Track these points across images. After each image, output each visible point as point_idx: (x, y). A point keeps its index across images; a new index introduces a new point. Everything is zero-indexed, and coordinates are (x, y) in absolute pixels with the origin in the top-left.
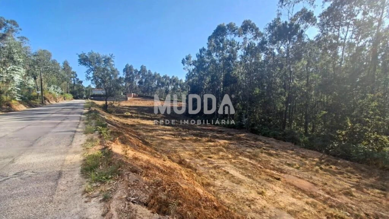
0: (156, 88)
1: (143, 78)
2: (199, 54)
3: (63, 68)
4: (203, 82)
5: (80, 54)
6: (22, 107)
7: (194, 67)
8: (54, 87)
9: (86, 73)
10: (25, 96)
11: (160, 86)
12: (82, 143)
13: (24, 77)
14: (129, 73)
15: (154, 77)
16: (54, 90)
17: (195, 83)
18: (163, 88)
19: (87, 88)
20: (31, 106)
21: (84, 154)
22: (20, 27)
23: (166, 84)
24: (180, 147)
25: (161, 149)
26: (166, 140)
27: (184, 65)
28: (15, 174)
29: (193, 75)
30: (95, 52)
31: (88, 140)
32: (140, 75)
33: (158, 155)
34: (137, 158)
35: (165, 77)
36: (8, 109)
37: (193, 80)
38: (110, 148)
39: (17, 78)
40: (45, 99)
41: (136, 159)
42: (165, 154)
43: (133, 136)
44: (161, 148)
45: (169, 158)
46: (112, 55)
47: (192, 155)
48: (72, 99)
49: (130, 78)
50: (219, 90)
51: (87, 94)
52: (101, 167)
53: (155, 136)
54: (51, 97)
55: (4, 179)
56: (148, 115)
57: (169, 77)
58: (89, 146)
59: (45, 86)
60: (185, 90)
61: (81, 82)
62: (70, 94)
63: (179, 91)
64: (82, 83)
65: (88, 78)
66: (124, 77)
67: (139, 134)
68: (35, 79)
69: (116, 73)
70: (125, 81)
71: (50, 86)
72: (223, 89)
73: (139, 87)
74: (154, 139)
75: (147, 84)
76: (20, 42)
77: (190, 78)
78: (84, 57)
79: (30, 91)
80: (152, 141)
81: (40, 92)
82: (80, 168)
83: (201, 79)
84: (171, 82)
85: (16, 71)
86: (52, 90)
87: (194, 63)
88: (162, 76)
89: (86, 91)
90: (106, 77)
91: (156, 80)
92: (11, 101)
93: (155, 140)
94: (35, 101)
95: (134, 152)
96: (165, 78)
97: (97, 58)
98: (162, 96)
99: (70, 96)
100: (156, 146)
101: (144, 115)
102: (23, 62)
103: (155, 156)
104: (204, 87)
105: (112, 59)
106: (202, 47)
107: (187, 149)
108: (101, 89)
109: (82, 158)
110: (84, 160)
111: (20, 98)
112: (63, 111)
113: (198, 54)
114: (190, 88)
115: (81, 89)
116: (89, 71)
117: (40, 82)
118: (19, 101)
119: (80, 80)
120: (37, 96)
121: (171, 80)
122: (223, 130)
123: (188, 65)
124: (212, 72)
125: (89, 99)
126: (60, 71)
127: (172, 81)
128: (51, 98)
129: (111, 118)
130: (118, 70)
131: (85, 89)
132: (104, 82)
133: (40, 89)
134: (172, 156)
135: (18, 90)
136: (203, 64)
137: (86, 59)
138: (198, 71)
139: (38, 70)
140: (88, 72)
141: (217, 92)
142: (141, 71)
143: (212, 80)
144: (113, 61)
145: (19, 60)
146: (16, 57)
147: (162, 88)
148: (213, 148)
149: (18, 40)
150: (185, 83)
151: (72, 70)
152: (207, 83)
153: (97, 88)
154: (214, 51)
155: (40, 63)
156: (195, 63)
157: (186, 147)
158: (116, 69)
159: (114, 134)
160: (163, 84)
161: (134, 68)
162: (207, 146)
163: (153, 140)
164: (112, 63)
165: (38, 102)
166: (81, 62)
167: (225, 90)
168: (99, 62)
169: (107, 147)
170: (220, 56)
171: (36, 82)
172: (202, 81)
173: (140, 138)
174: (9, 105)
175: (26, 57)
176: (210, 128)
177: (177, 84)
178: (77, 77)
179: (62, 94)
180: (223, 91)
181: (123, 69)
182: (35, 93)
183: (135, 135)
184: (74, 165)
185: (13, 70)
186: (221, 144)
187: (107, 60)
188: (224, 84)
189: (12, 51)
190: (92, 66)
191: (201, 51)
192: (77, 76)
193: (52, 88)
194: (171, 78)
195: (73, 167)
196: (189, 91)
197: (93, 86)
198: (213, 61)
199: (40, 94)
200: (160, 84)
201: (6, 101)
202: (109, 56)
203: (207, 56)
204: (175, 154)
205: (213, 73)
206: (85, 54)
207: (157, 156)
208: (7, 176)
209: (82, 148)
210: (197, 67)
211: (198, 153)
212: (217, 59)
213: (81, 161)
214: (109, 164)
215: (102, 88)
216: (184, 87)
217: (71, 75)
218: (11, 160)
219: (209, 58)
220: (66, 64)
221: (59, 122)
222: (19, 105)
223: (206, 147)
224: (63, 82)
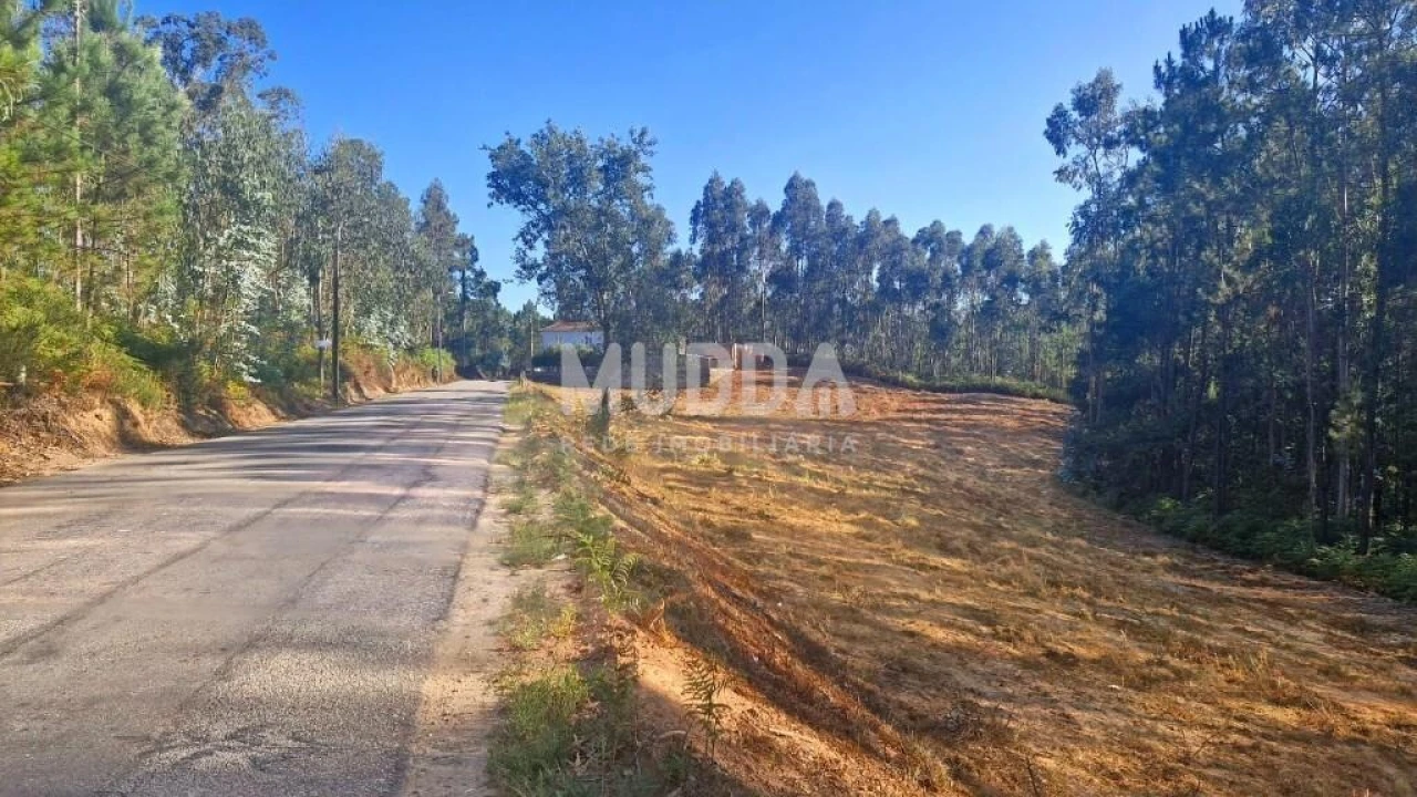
0: (875, 308)
1: (795, 250)
2: (1178, 61)
3: (423, 220)
4: (1208, 254)
5: (494, 146)
6: (260, 417)
7: (1135, 156)
8: (383, 317)
9: (520, 243)
10: (275, 363)
11: (896, 297)
12: (494, 611)
13: (273, 276)
14: (722, 230)
15: (862, 241)
16: (380, 331)
17: (1141, 264)
18: (915, 311)
19: (518, 316)
20: (294, 408)
21: (502, 675)
22: (270, 46)
23: (937, 278)
24: (1032, 709)
25: (901, 706)
26: (935, 645)
27: (1060, 151)
28: (232, 737)
29: (1127, 212)
30: (564, 127)
31: (518, 601)
32: (784, 236)
33: (886, 740)
34: (764, 740)
35: (930, 237)
36: (212, 422)
37: (1132, 248)
38: (622, 660)
39: (252, 278)
40: (347, 375)
41: (759, 745)
42: (927, 739)
43: (738, 601)
44: (904, 698)
45: (956, 775)
46: (643, 133)
47: (1126, 781)
48: (451, 379)
49: (724, 254)
50: (1339, 312)
51: (519, 351)
52: (578, 761)
53: (869, 614)
54: (369, 367)
55: (196, 749)
56: (823, 477)
57: (954, 237)
58: (525, 637)
59: (349, 313)
60: (1065, 316)
61: (494, 288)
62: (443, 352)
63: (1025, 326)
64: (500, 295)
65: (528, 269)
66: (696, 250)
67: (772, 589)
68: (314, 280)
69: (657, 230)
70: (698, 278)
71: (368, 313)
72: (1380, 303)
73: (774, 304)
74: (859, 630)
75: (820, 286)
76: (268, 113)
77: (1104, 237)
78: (515, 157)
79: (291, 339)
80: (843, 644)
81: (327, 342)
82: (484, 750)
83: (1192, 233)
84: (967, 269)
85: (248, 247)
86: (375, 331)
87: (1140, 126)
88: (909, 230)
89: (515, 335)
90: (606, 260)
91: (872, 260)
92: (224, 384)
93: (863, 639)
94: (308, 384)
95: (749, 705)
96: (927, 243)
97: (570, 160)
98: (909, 361)
99: (445, 360)
100: (869, 680)
101: (799, 473)
102: (272, 203)
103: (868, 750)
104: (1213, 290)
105: (643, 159)
106: (1206, 13)
107: (1087, 730)
108: (582, 325)
109: (491, 699)
110: (503, 710)
111: (253, 371)
112: (413, 436)
113: (1169, 62)
114: (1102, 306)
115: (492, 322)
116: (534, 231)
117: (331, 295)
118: (253, 386)
119: (491, 276)
120: (315, 363)
121: (969, 251)
122: (1379, 620)
123: (1092, 148)
124: (1284, 184)
125: (523, 374)
126: (408, 235)
127: (978, 263)
128: (366, 373)
129: (628, 483)
130: (668, 216)
131: (508, 326)
132: (597, 283)
133: (329, 328)
134: (981, 764)
135: (252, 334)
136: (1212, 127)
137: (523, 167)
138: (1167, 183)
139: (326, 236)
140: (527, 237)
141: (1321, 326)
142: (786, 206)
143: (1283, 243)
144: (645, 169)
145: (259, 195)
146: (249, 180)
147: (907, 310)
148: (1298, 749)
149: (261, 108)
150: (1064, 269)
151: (460, 230)
152: (1236, 267)
153: (566, 320)
154: (1300, 26)
155: (337, 205)
156: (1147, 129)
157: (1075, 713)
158: (659, 209)
159: (646, 578)
160: (917, 283)
161: (751, 197)
162: (1244, 732)
163: (852, 638)
164: (641, 179)
165: (319, 390)
166: (498, 187)
167: (1400, 314)
168: (578, 179)
169: (608, 652)
170: (1353, 57)
171: (315, 297)
172: (1200, 248)
173: (774, 616)
174: (218, 404)
175: (286, 183)
176: (1267, 593)
177: (1012, 280)
178: (477, 266)
179: (411, 350)
180: (1376, 324)
181: (692, 205)
182: (307, 350)
183: (752, 597)
184: (455, 730)
185: (240, 243)
186: (1365, 732)
187: (619, 166)
188: (1381, 267)
189: (236, 158)
190: (546, 201)
191: (1189, 40)
192: (475, 259)
193: (373, 323)
194: (968, 239)
195: (452, 739)
196: (1093, 324)
197: (546, 311)
198: (1295, 101)
199: (328, 354)
200: (897, 285)
201: (208, 387)
202: (625, 143)
203: (1243, 73)
204: (998, 755)
205: (1292, 191)
206: (518, 142)
207: (879, 746)
208: (206, 741)
209: (492, 643)
210: (1160, 155)
211: (1168, 773)
212: (1321, 81)
213: (485, 713)
214: (619, 755)
215: (586, 319)
216: (1063, 295)
217: (451, 255)
218: (219, 662)
219: (1252, 86)
220: (434, 200)
221: (398, 491)
222: (250, 405)
223: (1234, 737)
224: (418, 288)
